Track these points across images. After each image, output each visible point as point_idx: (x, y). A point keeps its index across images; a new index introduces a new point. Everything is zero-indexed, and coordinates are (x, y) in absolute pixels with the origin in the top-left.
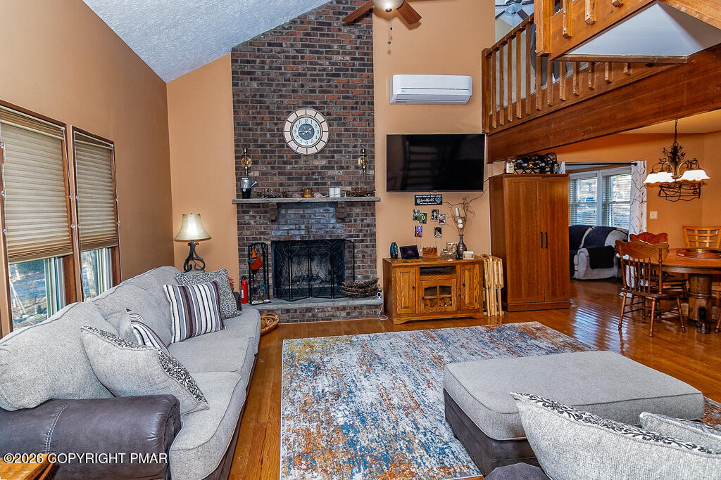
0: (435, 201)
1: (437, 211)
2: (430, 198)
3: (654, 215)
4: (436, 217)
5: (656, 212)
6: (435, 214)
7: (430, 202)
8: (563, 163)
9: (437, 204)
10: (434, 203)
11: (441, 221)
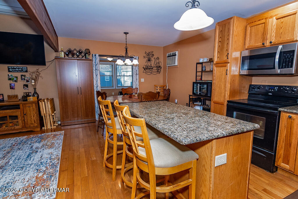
0: (22, 70)
1: (24, 76)
2: (19, 68)
3: (143, 80)
4: (24, 79)
5: (144, 79)
6: (23, 77)
7: (19, 71)
8: (97, 55)
9: (24, 72)
10: (22, 71)
11: (27, 81)
